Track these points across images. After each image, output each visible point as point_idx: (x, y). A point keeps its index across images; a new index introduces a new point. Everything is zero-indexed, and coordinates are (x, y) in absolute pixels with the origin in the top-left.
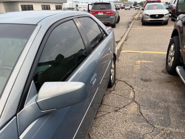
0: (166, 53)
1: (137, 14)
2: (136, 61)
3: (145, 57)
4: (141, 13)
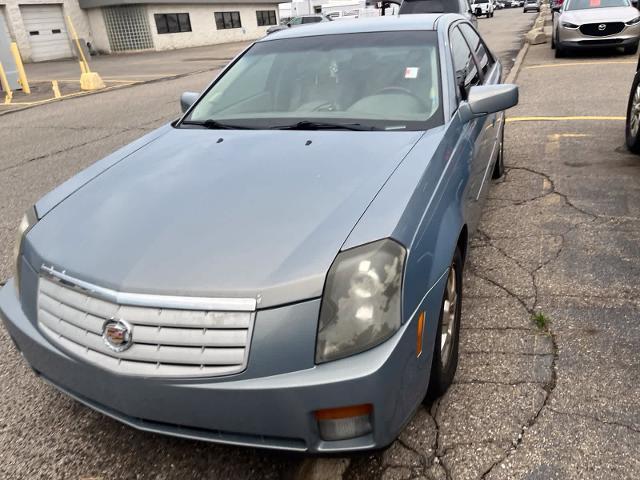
0: (625, 118)
1: (532, 26)
2: (549, 136)
3: (570, 127)
4: (546, 23)
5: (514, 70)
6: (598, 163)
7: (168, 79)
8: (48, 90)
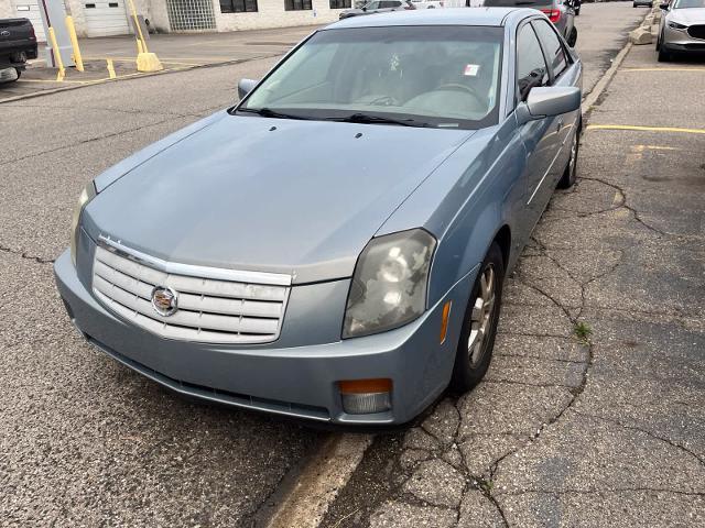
2: (632, 147)
5: (610, 72)
6: (679, 179)
7: (229, 63)
8: (103, 68)
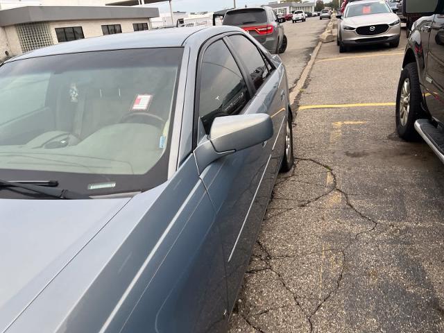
1: (325, 29)
3: (350, 114)
4: (334, 26)
